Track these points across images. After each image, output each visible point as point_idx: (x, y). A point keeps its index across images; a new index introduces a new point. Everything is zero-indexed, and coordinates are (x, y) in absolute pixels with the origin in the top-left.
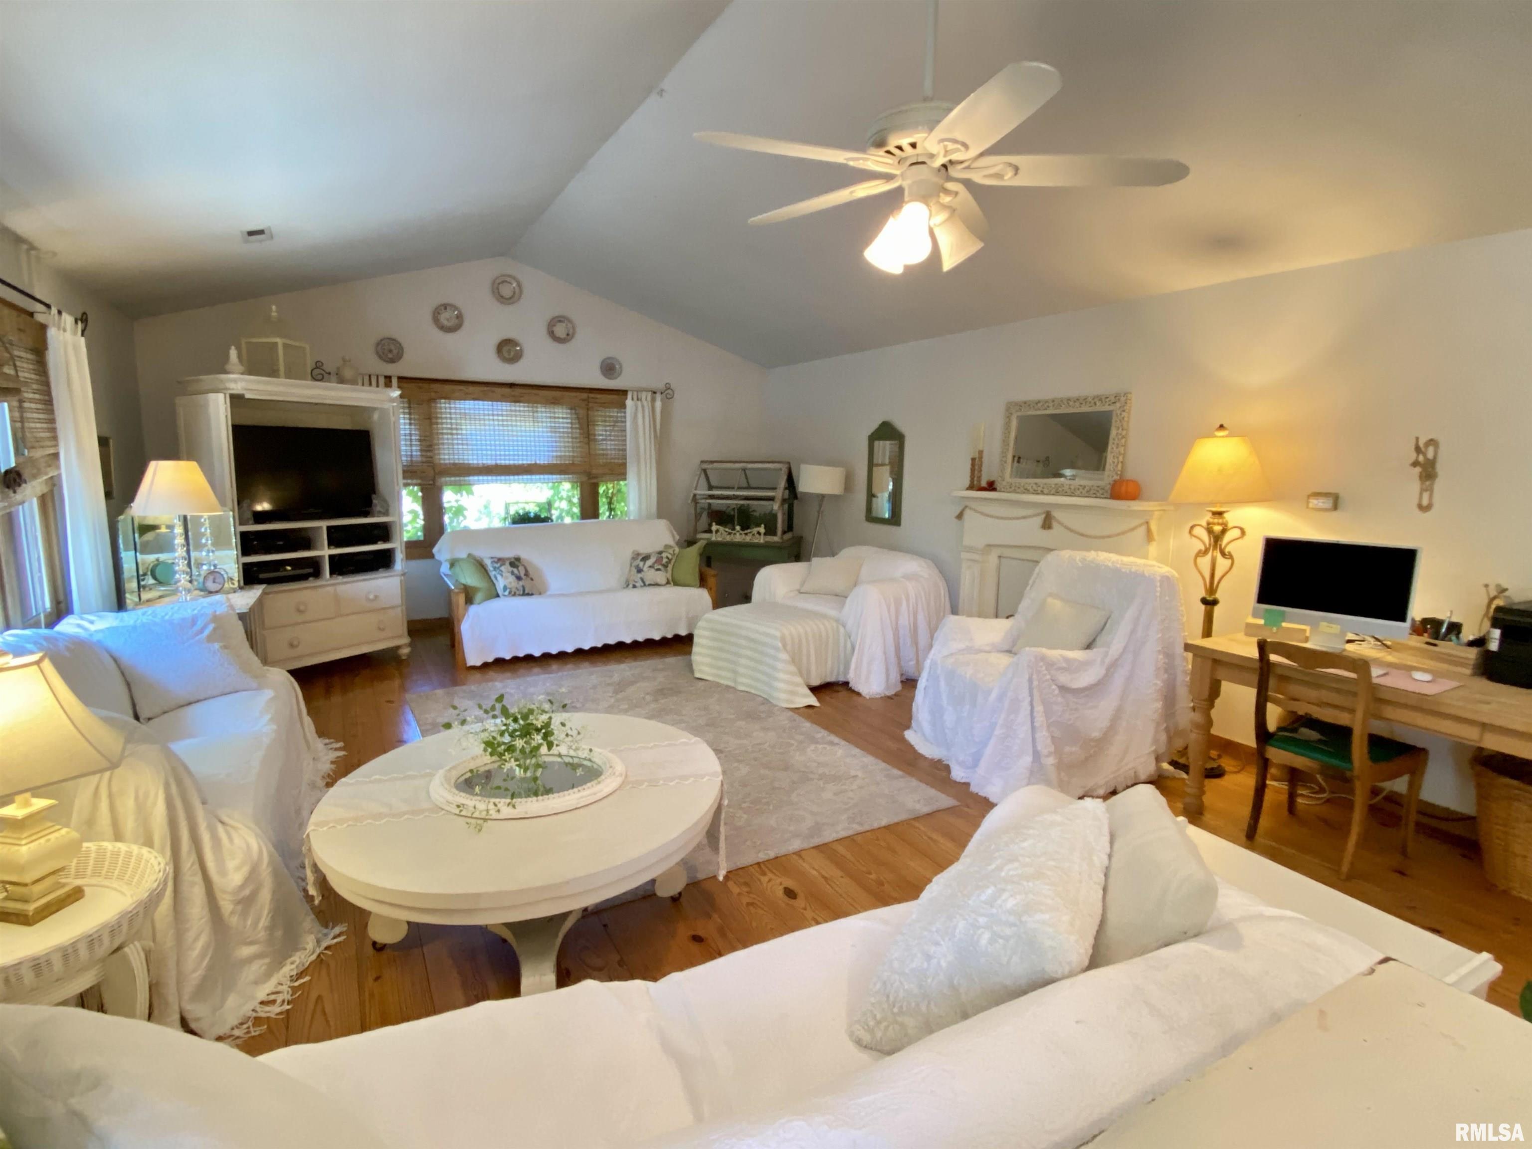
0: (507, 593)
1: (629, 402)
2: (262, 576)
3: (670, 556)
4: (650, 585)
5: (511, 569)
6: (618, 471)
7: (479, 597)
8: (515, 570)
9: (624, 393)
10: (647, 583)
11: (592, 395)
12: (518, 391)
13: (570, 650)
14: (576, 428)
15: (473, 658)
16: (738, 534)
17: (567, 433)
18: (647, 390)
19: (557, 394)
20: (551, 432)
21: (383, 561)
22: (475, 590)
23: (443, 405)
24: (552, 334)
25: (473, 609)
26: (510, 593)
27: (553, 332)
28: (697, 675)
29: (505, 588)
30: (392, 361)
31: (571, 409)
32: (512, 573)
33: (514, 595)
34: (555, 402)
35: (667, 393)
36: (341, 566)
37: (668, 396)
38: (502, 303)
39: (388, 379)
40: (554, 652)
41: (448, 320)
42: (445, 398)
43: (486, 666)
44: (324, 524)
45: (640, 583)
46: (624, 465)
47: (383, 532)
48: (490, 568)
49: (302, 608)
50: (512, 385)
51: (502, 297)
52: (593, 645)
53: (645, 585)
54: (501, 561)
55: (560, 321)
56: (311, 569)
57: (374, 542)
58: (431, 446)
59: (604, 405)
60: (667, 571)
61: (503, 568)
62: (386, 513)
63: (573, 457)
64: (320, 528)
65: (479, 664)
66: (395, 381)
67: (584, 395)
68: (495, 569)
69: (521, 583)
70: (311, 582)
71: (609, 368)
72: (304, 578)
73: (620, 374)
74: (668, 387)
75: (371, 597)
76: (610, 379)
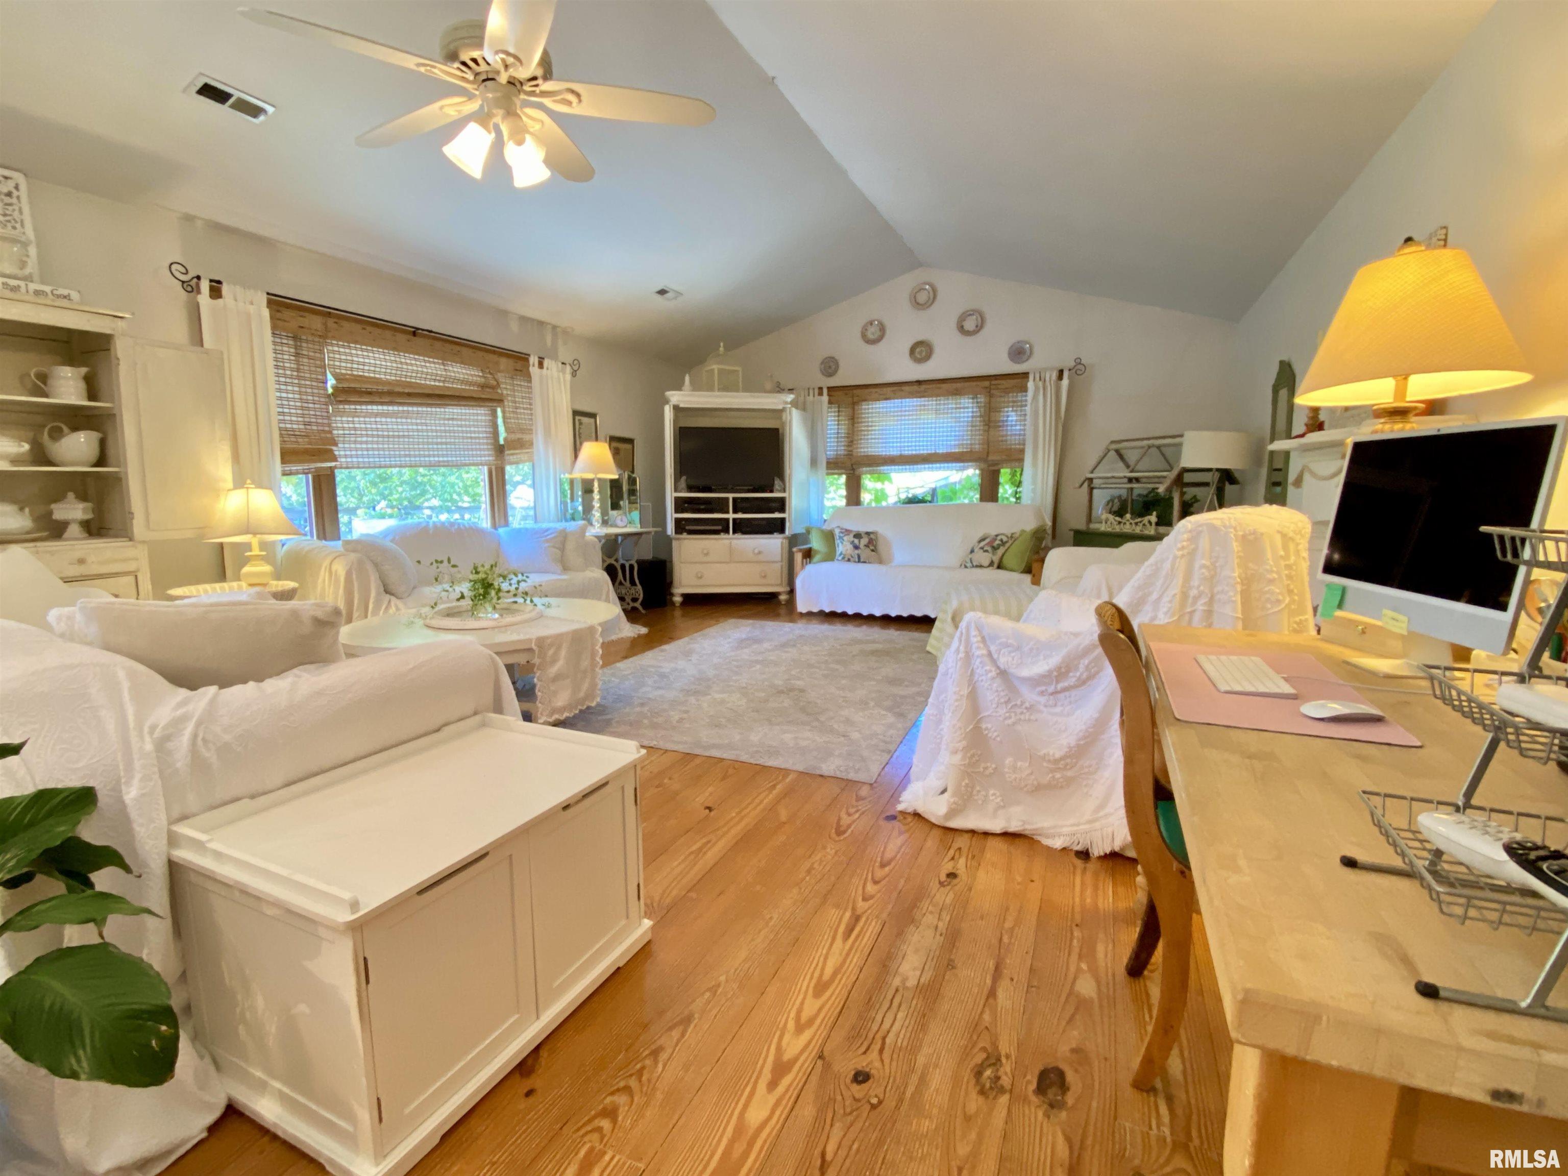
0: (840, 558)
1: (1030, 385)
2: (687, 528)
3: (1005, 539)
4: (977, 566)
5: (852, 539)
6: (1015, 457)
7: (817, 558)
8: (856, 541)
9: (1025, 375)
10: (975, 564)
11: (996, 382)
12: (923, 387)
13: (878, 614)
14: (976, 417)
15: (802, 606)
16: (1128, 523)
17: (968, 422)
18: (1052, 369)
19: (959, 385)
20: (956, 422)
21: (778, 527)
22: (817, 552)
23: (864, 406)
24: (961, 329)
25: (810, 568)
26: (843, 558)
27: (962, 327)
28: (928, 648)
29: (841, 554)
30: (830, 375)
31: (973, 398)
32: (852, 543)
33: (849, 560)
34: (957, 393)
35: (1078, 369)
36: (742, 527)
37: (1078, 372)
38: (919, 309)
39: (821, 389)
40: (865, 614)
41: (873, 334)
42: (865, 400)
43: (810, 615)
44: (730, 496)
45: (969, 565)
46: (1022, 451)
47: (781, 505)
48: (837, 537)
49: (705, 552)
50: (919, 382)
51: (918, 304)
52: (899, 614)
53: (973, 566)
54: (848, 532)
55: (970, 315)
56: (721, 527)
57: (773, 512)
58: (852, 442)
59: (1007, 391)
60: (993, 554)
61: (845, 538)
62: (784, 491)
63: (971, 444)
64: (727, 499)
65: (804, 611)
66: (825, 391)
67: (987, 383)
68: (840, 538)
69: (857, 552)
70: (723, 535)
71: (1018, 353)
72: (716, 532)
73: (1029, 357)
74: (1078, 362)
75: (756, 551)
76: (1016, 363)
